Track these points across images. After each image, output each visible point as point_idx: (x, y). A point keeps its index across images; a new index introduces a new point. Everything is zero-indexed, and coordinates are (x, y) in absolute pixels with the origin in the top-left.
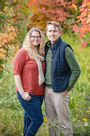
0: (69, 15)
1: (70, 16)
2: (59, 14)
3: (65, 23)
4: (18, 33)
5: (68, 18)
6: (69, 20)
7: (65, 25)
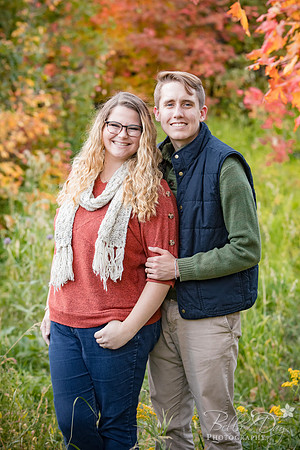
0: (233, 54)
1: (238, 58)
2: (200, 52)
3: (219, 80)
4: (63, 113)
5: (231, 66)
6: (235, 72)
7: (219, 87)
